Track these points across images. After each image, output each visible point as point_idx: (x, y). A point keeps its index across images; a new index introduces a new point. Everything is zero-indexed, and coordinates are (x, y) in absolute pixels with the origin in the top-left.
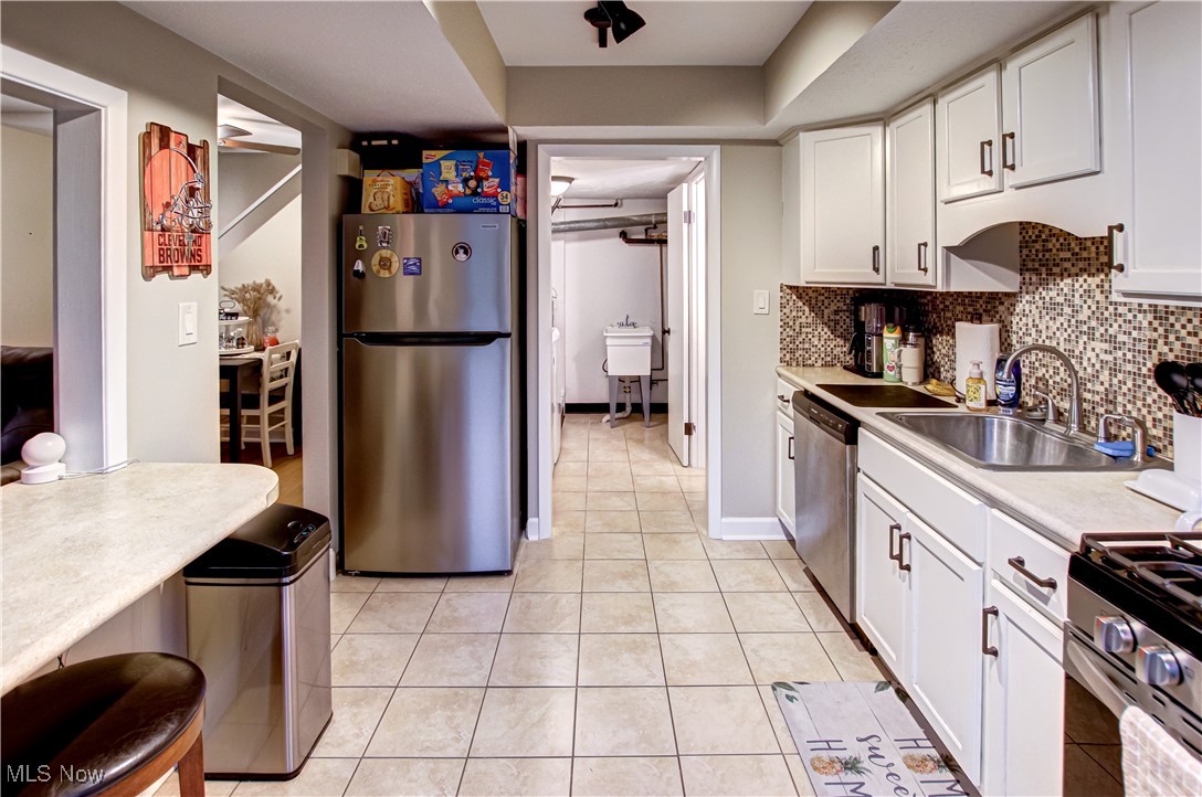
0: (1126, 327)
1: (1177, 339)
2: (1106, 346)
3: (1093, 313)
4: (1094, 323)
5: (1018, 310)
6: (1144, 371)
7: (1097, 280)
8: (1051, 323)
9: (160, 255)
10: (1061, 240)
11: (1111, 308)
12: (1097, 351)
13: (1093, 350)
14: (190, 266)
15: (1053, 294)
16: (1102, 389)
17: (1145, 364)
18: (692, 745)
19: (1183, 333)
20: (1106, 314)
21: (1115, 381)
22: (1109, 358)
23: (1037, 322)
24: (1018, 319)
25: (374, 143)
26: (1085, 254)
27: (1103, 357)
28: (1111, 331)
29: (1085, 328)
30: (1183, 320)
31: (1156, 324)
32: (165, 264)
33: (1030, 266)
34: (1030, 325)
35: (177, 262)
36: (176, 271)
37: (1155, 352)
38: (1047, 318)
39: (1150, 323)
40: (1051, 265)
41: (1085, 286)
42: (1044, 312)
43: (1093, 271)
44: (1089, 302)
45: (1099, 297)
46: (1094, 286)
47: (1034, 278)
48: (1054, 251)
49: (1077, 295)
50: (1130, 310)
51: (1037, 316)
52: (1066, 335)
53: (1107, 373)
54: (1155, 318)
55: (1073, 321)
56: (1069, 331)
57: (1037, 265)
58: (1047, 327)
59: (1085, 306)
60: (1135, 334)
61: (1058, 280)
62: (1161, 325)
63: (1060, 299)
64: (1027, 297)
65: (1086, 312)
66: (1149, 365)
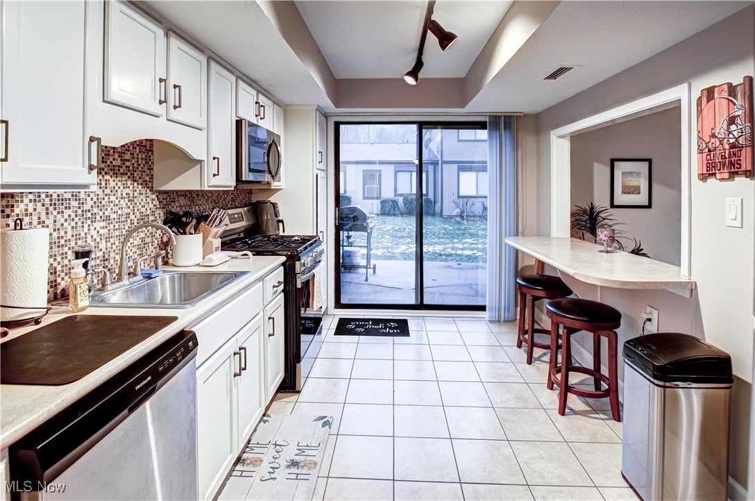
0: (115, 209)
1: (138, 210)
2: (104, 224)
3: (95, 203)
4: (95, 210)
8: (59, 216)
9: (707, 167)
12: (98, 229)
13: (95, 229)
14: (730, 172)
16: (101, 253)
17: (124, 228)
19: (140, 206)
22: (106, 231)
23: (43, 218)
27: (102, 232)
28: (107, 213)
29: (89, 215)
30: (140, 200)
37: (129, 220)
38: (55, 213)
39: (127, 204)
42: (51, 209)
50: (117, 198)
51: (44, 213)
52: (73, 224)
54: (129, 201)
55: (79, 212)
56: (76, 219)
58: (55, 221)
59: (89, 199)
60: (120, 212)
62: (131, 204)
65: (90, 203)
66: (127, 228)
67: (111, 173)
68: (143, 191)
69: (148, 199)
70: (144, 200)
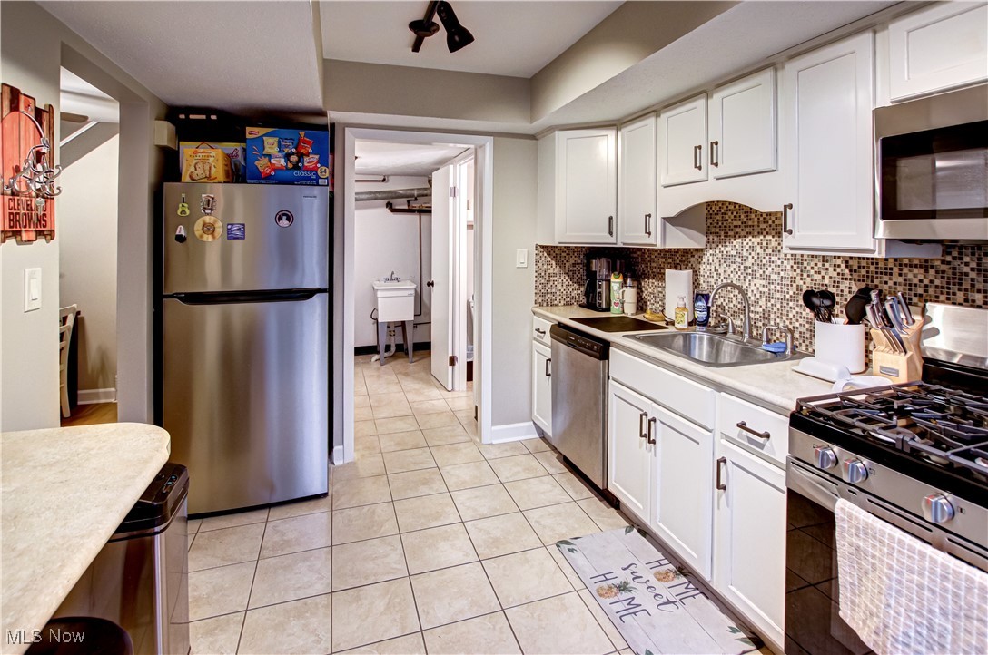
0: (776, 270)
1: (808, 276)
2: (763, 282)
3: (756, 261)
4: (756, 268)
5: (704, 260)
6: (788, 297)
7: (758, 240)
8: (727, 268)
9: (10, 220)
10: (735, 214)
11: (767, 258)
12: (758, 285)
13: (755, 285)
14: (36, 231)
15: (728, 249)
16: (761, 310)
17: (788, 293)
18: (511, 599)
19: (812, 272)
20: (764, 261)
21: (769, 304)
22: (766, 290)
23: (717, 268)
24: (704, 266)
25: (191, 117)
26: (750, 223)
27: (762, 289)
28: (767, 273)
29: (750, 271)
30: (812, 264)
31: (795, 267)
32: (14, 229)
33: (713, 230)
34: (713, 270)
35: (25, 227)
36: (25, 236)
37: (794, 285)
38: (725, 265)
39: (792, 267)
40: (727, 229)
41: (750, 244)
42: (722, 261)
43: (756, 233)
44: (753, 254)
45: (759, 250)
46: (756, 244)
47: (716, 239)
48: (730, 221)
49: (745, 250)
50: (779, 259)
51: (718, 264)
52: (737, 276)
53: (764, 299)
54: (795, 263)
55: (742, 267)
57: (718, 230)
58: (724, 271)
59: (750, 257)
60: (782, 274)
61: (732, 240)
62: (798, 267)
63: (734, 253)
64: (711, 252)
65: (751, 261)
66: (791, 293)
67: (773, 233)
69: (827, 265)
70: (820, 265)
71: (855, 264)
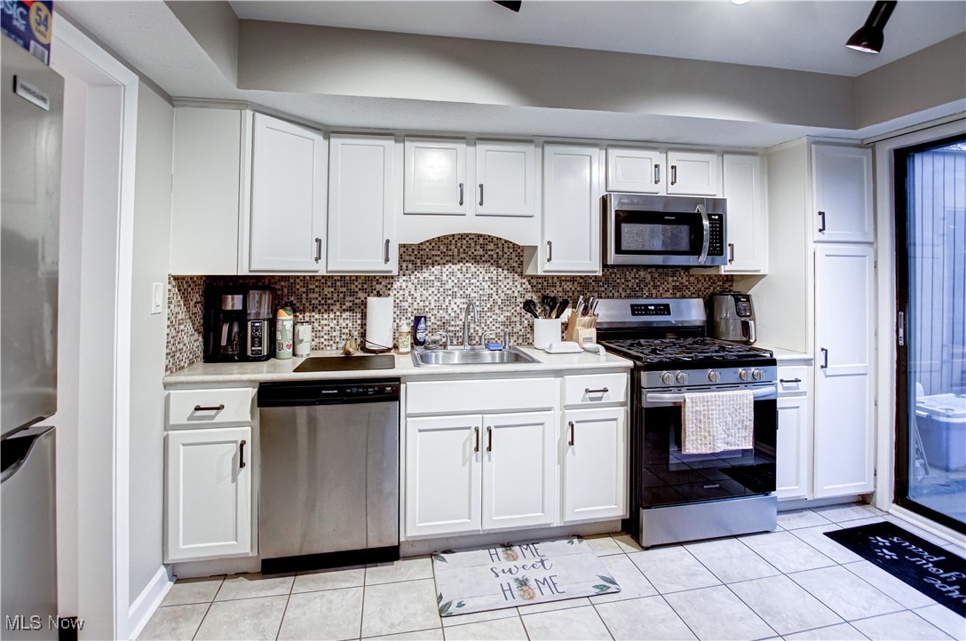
3: (455, 284)
4: (456, 289)
5: (395, 286)
6: (486, 309)
7: (458, 266)
8: (424, 292)
10: (433, 244)
11: (467, 281)
12: (458, 303)
15: (426, 275)
16: (461, 323)
19: (505, 289)
20: (464, 284)
23: (413, 292)
24: (395, 292)
26: (450, 253)
28: (467, 292)
29: (450, 292)
30: (505, 284)
31: (492, 286)
33: (407, 258)
34: (407, 295)
37: (491, 300)
38: (422, 289)
39: (489, 286)
40: (424, 258)
41: (450, 270)
42: (419, 286)
43: (456, 261)
44: (453, 278)
45: (459, 275)
46: (456, 270)
47: (410, 266)
48: (427, 250)
49: (444, 275)
50: (478, 281)
51: (413, 289)
52: (436, 298)
54: (492, 284)
55: (441, 290)
56: (439, 295)
57: (413, 258)
58: (421, 295)
59: (450, 281)
60: (481, 292)
61: (430, 267)
62: (494, 286)
63: (432, 278)
64: (404, 278)
65: (451, 284)
66: (489, 306)
67: (473, 261)
68: (510, 275)
69: (516, 283)
70: (511, 283)
71: (534, 281)
